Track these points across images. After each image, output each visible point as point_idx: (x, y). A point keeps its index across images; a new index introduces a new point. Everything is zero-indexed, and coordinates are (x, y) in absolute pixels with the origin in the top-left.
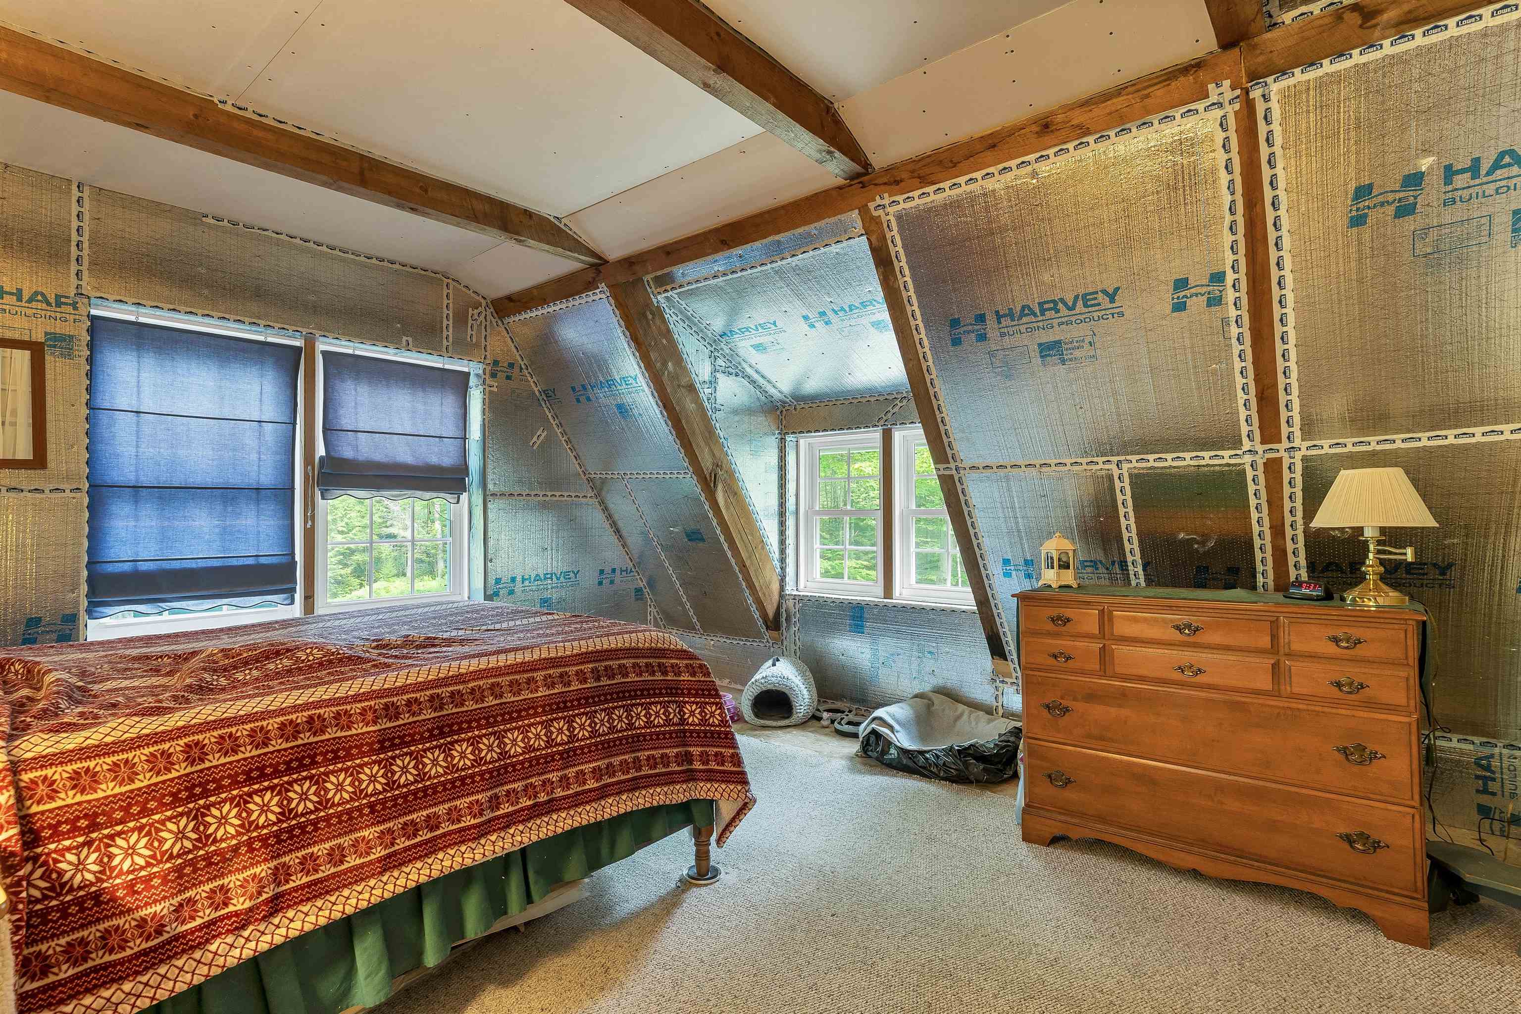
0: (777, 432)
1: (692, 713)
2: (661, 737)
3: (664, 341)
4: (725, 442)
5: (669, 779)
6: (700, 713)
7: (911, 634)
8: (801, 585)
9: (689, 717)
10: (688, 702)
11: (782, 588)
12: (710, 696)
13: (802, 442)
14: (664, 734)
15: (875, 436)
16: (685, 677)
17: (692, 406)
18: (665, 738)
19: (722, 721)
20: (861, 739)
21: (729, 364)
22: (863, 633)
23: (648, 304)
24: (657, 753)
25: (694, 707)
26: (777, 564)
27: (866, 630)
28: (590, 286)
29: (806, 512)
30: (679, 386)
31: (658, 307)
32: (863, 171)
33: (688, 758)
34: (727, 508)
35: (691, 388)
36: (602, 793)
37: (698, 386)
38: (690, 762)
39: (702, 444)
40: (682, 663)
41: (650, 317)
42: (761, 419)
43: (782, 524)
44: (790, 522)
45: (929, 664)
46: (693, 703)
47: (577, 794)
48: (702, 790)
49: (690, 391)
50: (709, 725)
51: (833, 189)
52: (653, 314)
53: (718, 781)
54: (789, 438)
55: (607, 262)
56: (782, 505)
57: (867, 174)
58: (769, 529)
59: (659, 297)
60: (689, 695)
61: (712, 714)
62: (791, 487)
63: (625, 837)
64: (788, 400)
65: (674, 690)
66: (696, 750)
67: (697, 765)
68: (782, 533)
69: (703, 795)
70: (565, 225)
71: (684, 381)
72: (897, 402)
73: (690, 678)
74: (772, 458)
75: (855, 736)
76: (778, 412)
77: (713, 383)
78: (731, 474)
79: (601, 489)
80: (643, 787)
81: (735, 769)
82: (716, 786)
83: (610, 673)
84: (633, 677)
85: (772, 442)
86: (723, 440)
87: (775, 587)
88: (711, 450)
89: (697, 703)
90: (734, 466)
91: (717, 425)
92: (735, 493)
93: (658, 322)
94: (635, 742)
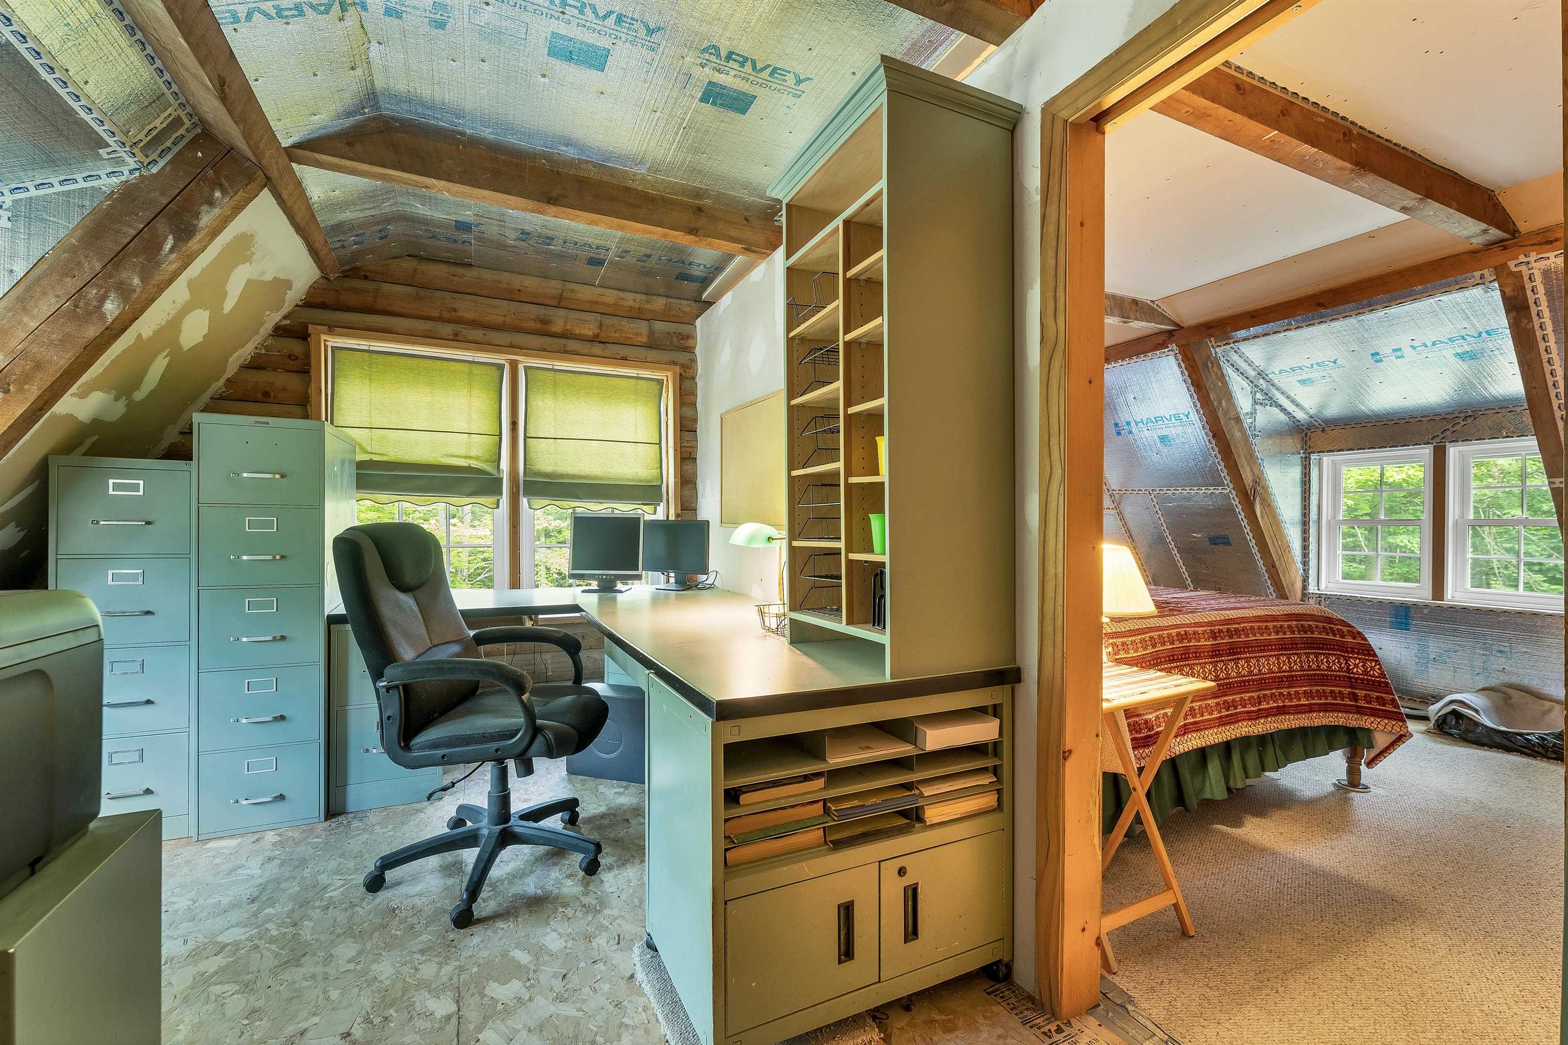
0: (1302, 452)
1: (1356, 666)
2: (1338, 679)
3: (1220, 384)
4: (1261, 462)
5: (1346, 709)
6: (1363, 666)
7: (1474, 633)
8: (1323, 585)
9: (1353, 668)
10: (1352, 657)
11: (1305, 587)
12: (1369, 655)
13: (1325, 459)
14: (1340, 677)
15: (1426, 452)
16: (1349, 639)
17: (1238, 435)
18: (1340, 680)
19: (1382, 674)
20: (1433, 722)
21: (1266, 397)
22: (1409, 630)
23: (1209, 356)
24: (1336, 689)
25: (1357, 661)
26: (1300, 566)
27: (1412, 628)
28: (1162, 345)
29: (1329, 523)
30: (1229, 419)
31: (1216, 357)
32: (1511, 237)
33: (1355, 697)
34: (1262, 517)
35: (1238, 420)
36: (1310, 709)
37: (1242, 417)
38: (1356, 701)
39: (1246, 465)
40: (1345, 629)
41: (1210, 365)
42: (1289, 440)
43: (1305, 532)
44: (1313, 531)
45: (1498, 662)
46: (1357, 658)
47: (1297, 706)
48: (1366, 722)
49: (1237, 422)
50: (1370, 676)
51: (1465, 253)
52: (1212, 363)
53: (1381, 717)
54: (1313, 457)
55: (1183, 328)
56: (1305, 514)
57: (1514, 238)
58: (1294, 536)
59: (1217, 349)
60: (1353, 652)
61: (1373, 668)
62: (1314, 499)
63: (1322, 741)
64: (1316, 424)
65: (1343, 648)
66: (1361, 693)
67: (1362, 703)
68: (1305, 540)
69: (1368, 726)
70: (1157, 305)
71: (1232, 414)
72: (1460, 420)
73: (1352, 640)
74: (1296, 472)
75: (1426, 718)
76: (1303, 435)
77: (1253, 414)
78: (1266, 488)
79: (1119, 503)
80: (1331, 711)
81: (1395, 710)
82: (1379, 720)
83: (1303, 629)
84: (1316, 635)
85: (1297, 459)
86: (1260, 461)
87: (1299, 585)
88: (1252, 470)
89: (1360, 659)
90: (1268, 482)
91: (1256, 449)
92: (1268, 505)
93: (1215, 369)
94: (1323, 679)
